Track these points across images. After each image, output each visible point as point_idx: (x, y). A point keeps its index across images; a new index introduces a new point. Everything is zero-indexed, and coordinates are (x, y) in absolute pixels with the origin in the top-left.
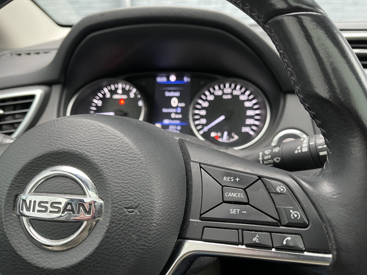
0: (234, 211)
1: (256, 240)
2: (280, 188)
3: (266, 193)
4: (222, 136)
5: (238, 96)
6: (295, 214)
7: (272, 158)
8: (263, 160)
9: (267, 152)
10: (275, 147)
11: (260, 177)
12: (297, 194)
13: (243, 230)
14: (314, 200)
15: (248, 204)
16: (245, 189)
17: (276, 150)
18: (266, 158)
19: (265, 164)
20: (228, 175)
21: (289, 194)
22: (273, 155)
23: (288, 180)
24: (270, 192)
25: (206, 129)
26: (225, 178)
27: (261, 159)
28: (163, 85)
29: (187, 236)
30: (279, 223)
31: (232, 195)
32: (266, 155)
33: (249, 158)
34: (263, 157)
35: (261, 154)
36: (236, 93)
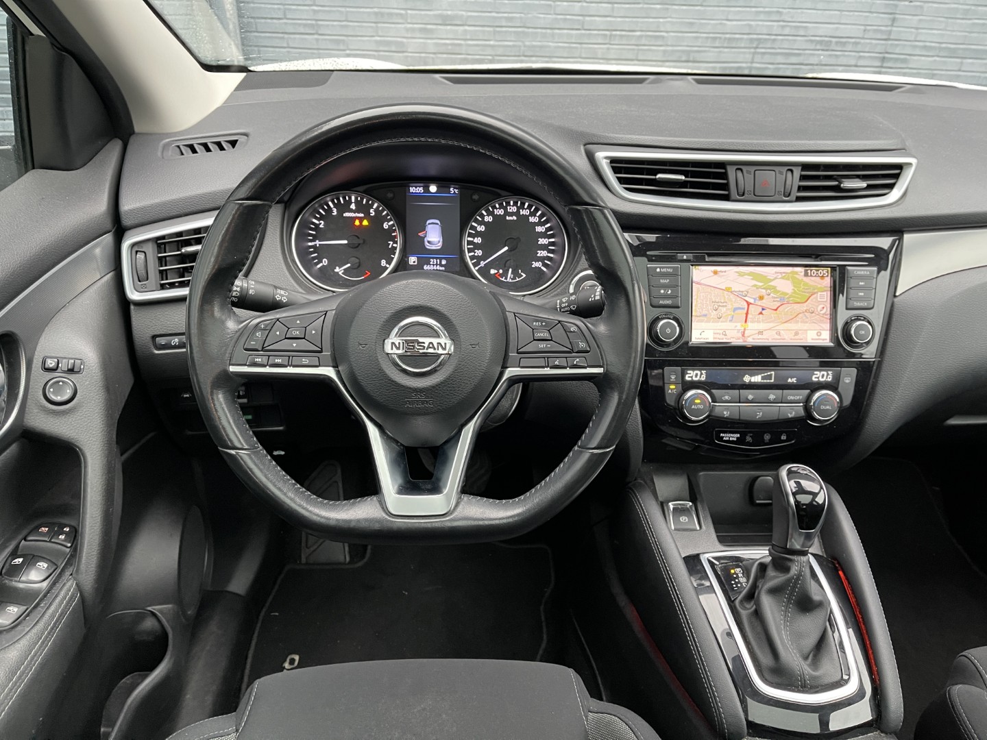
0: (542, 346)
1: (557, 363)
2: (573, 328)
3: (564, 332)
4: (505, 274)
5: (527, 217)
6: (582, 345)
7: (569, 306)
8: (561, 308)
9: (564, 300)
10: (572, 294)
11: (559, 322)
12: (584, 332)
13: (548, 358)
14: (594, 335)
15: (551, 340)
16: (549, 331)
17: (573, 298)
18: (563, 305)
19: (562, 311)
20: (537, 321)
21: (579, 332)
22: (570, 303)
23: (578, 323)
24: (566, 331)
25: (482, 264)
26: (534, 324)
27: (558, 306)
28: (418, 197)
29: (508, 366)
30: (571, 351)
31: (539, 335)
32: (564, 303)
33: (547, 306)
34: (560, 305)
35: (558, 301)
36: (524, 212)
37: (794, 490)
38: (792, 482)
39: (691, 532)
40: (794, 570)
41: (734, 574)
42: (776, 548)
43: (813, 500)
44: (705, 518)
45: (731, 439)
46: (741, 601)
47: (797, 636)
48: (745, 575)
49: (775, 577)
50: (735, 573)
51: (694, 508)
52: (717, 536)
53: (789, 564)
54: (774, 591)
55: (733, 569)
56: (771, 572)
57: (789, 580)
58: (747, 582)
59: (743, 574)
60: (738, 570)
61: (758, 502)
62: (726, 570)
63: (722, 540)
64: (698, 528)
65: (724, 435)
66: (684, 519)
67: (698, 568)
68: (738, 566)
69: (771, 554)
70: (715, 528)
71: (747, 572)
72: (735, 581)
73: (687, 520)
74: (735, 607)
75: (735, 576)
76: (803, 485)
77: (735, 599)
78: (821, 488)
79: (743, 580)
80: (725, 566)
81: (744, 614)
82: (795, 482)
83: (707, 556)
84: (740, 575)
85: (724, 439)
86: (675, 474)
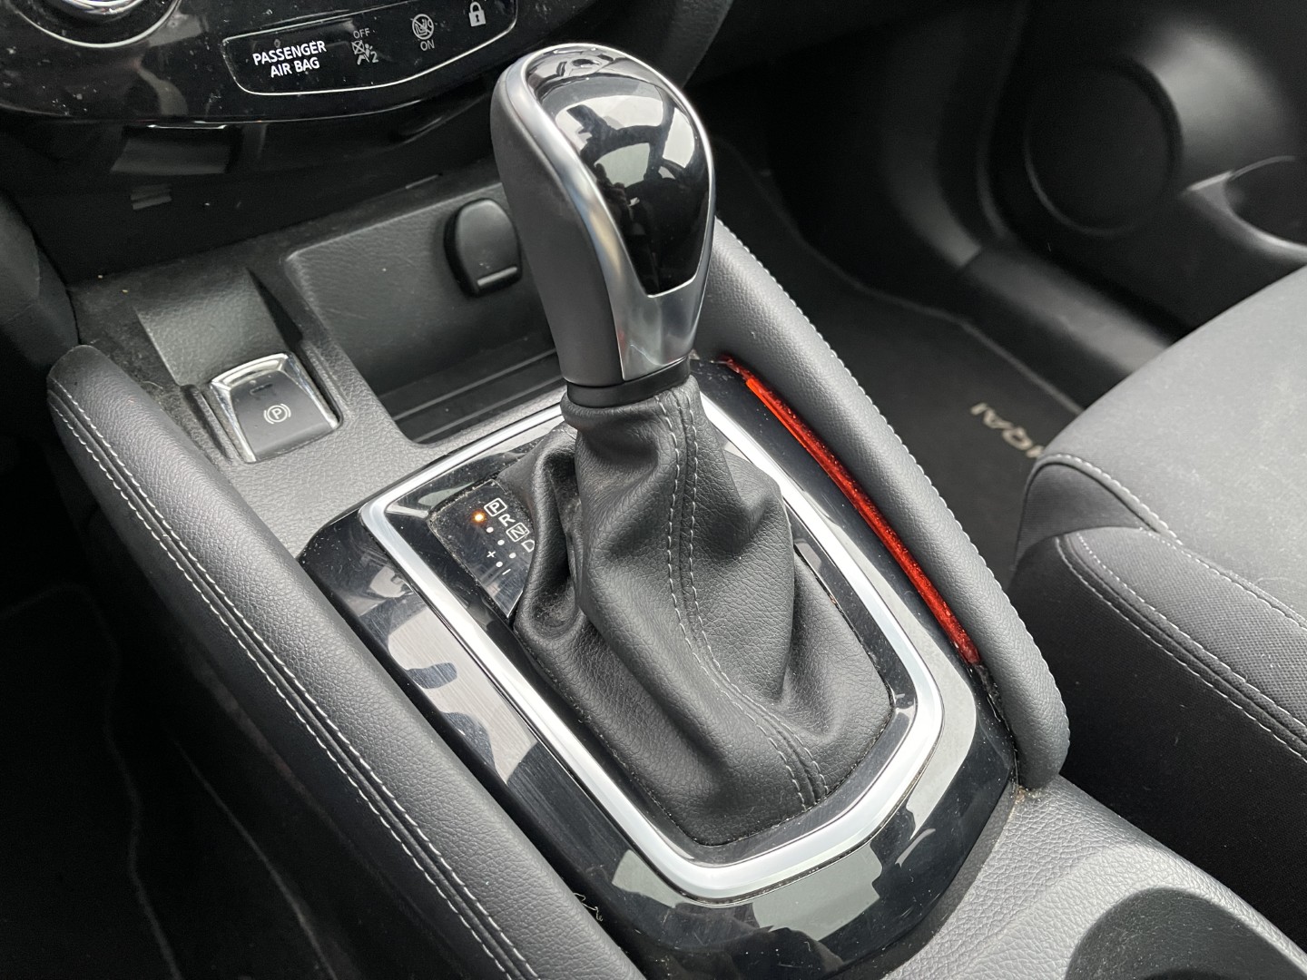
37: (581, 145)
38: (564, 115)
39: (316, 445)
40: (669, 446)
41: (484, 525)
42: (582, 395)
43: (656, 161)
44: (342, 383)
45: (300, 67)
46: (537, 610)
47: (732, 642)
48: (519, 514)
49: (617, 495)
50: (490, 520)
51: (298, 368)
52: (398, 422)
53: (645, 431)
54: (630, 545)
55: (480, 509)
56: (595, 479)
57: (665, 488)
58: (534, 534)
59: (511, 511)
60: (493, 505)
61: (482, 282)
62: (458, 520)
63: (417, 428)
64: (333, 423)
65: (264, 58)
66: (276, 413)
67: (365, 559)
68: (488, 495)
69: (570, 419)
70: (385, 404)
71: (520, 503)
72: (496, 548)
73: (288, 413)
74: (523, 638)
75: (490, 530)
76: (601, 115)
77: (514, 612)
78: (672, 104)
79: (519, 532)
80: (451, 512)
81: (558, 649)
82: (573, 112)
83: (381, 504)
84: (505, 519)
85: (274, 71)
86: (210, 287)
